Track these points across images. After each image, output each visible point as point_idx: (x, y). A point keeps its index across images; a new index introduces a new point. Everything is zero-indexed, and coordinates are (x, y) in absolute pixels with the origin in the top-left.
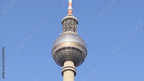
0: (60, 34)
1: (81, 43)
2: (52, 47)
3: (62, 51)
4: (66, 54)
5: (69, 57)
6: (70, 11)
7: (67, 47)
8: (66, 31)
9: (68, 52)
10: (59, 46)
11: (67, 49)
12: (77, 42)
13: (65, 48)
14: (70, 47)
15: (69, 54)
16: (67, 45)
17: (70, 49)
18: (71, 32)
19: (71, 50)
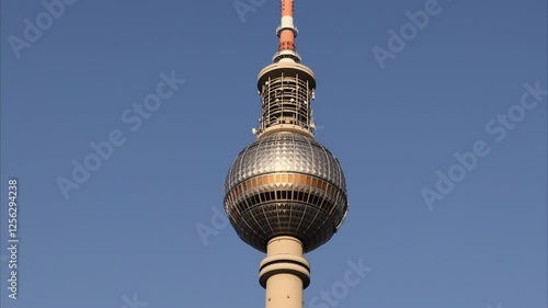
0: (254, 131)
1: (327, 173)
2: (227, 182)
3: (262, 205)
4: (276, 214)
5: (287, 225)
6: (287, 37)
7: (278, 192)
8: (273, 121)
9: (282, 207)
10: (249, 185)
11: (279, 198)
12: (314, 172)
13: (273, 193)
14: (290, 192)
15: (285, 216)
16: (278, 185)
17: (290, 198)
18: (291, 126)
19: (293, 202)
